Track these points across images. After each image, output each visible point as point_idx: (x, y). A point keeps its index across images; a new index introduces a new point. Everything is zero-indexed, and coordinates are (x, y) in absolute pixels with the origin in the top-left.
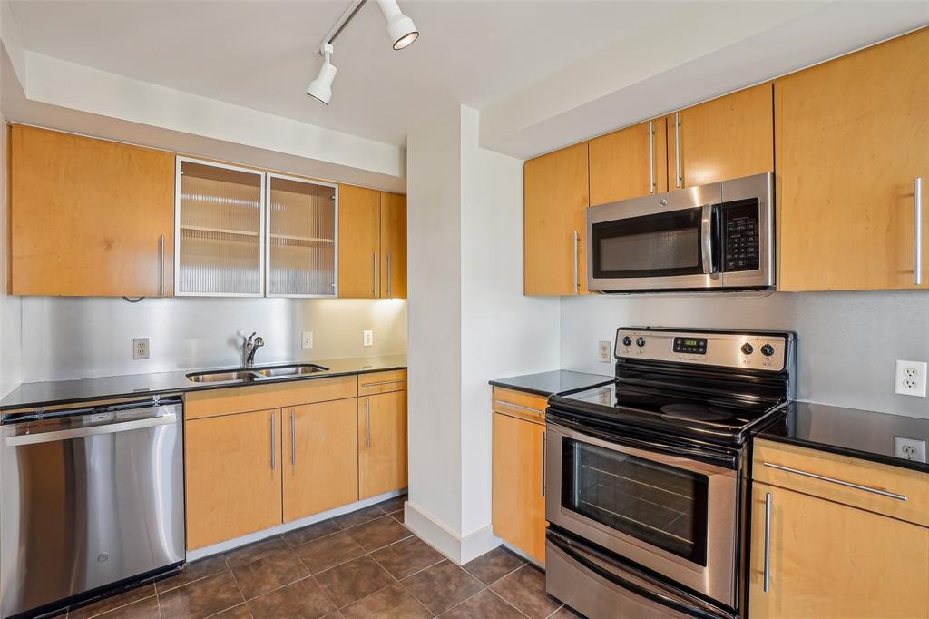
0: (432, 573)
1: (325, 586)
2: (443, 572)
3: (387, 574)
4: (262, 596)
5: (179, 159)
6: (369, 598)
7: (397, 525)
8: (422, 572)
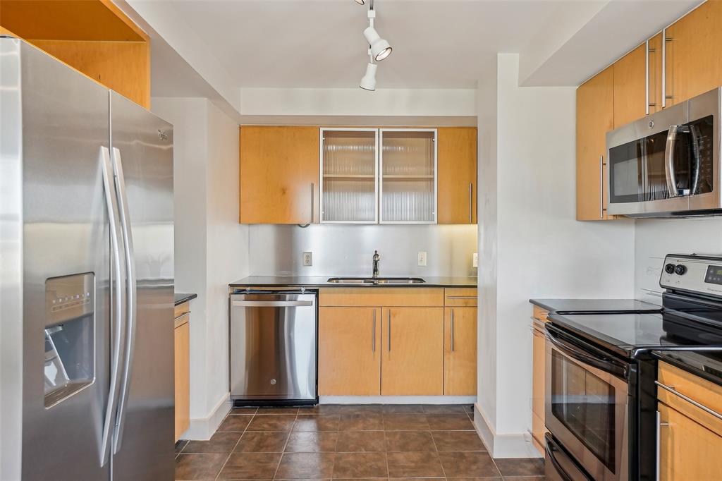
0: (466, 455)
1: (388, 439)
2: (475, 457)
3: (434, 445)
4: (348, 432)
5: (322, 129)
6: (410, 453)
7: (468, 421)
8: (460, 453)
